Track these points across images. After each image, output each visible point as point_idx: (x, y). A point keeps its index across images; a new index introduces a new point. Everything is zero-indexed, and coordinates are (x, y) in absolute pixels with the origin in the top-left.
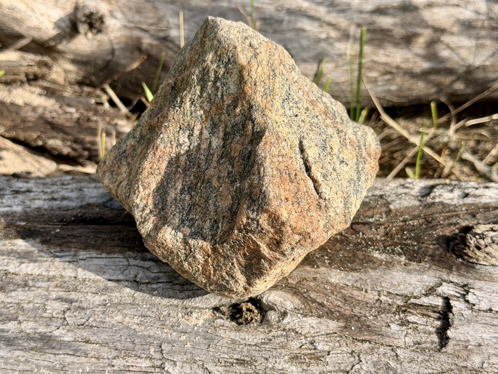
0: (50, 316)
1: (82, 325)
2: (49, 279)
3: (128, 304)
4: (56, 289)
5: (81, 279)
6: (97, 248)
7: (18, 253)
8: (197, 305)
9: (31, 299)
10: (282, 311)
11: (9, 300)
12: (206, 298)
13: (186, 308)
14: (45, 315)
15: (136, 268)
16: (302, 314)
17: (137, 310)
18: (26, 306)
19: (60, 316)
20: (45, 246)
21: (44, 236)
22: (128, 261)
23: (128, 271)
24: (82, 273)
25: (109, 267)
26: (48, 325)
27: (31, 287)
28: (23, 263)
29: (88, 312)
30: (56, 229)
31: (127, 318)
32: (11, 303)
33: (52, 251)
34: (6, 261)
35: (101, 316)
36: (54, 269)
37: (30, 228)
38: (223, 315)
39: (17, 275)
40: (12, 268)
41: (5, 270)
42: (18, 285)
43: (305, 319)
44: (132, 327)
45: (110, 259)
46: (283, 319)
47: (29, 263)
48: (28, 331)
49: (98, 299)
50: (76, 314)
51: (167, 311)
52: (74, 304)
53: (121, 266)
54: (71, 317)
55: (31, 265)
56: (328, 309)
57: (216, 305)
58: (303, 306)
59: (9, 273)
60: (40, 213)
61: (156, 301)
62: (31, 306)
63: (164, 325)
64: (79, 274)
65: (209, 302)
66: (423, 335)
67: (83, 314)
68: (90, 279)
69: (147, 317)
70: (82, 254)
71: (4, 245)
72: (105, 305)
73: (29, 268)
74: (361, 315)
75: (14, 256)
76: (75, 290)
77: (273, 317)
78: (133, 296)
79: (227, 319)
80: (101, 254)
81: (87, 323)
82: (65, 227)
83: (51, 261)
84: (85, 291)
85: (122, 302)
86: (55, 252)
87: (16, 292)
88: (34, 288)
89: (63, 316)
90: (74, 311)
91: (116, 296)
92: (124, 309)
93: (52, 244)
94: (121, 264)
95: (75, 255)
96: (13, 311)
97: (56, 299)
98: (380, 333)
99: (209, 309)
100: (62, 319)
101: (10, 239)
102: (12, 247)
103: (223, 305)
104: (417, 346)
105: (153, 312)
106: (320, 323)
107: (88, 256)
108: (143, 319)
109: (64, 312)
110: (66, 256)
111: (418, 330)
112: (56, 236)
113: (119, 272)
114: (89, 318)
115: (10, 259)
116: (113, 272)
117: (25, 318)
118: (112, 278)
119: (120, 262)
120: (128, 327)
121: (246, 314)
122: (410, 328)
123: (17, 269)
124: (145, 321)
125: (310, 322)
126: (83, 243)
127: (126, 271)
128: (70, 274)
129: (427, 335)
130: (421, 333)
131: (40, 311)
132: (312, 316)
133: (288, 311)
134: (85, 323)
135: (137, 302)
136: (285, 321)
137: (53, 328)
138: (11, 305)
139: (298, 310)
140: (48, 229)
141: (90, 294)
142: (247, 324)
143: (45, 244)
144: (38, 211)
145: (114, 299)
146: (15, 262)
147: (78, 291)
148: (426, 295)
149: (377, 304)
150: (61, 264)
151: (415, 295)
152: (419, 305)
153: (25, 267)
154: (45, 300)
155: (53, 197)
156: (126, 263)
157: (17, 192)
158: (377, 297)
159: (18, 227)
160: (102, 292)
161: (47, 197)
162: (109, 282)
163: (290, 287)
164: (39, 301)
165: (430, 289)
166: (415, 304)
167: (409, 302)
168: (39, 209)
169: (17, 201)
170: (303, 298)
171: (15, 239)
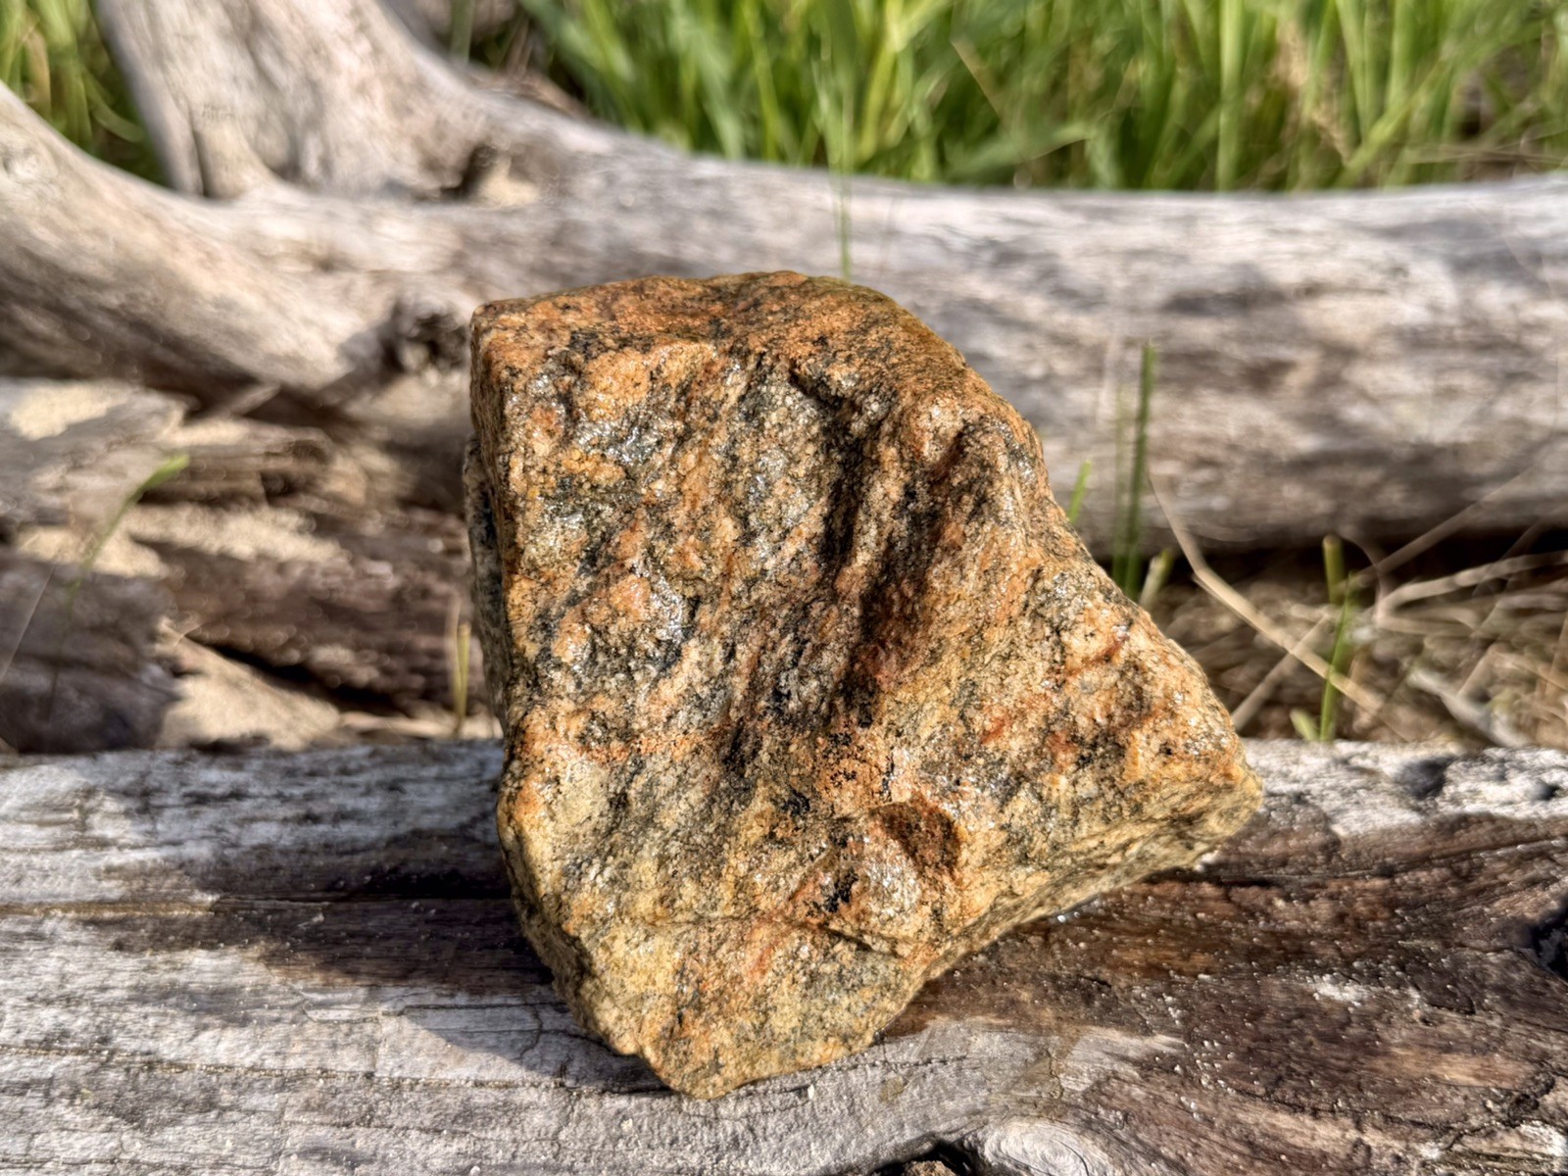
2: (287, 1083)
3: (539, 1166)
4: (307, 1118)
5: (386, 1081)
6: (441, 974)
7: (193, 996)
8: (765, 1168)
9: (225, 1153)
11: (153, 1156)
12: (794, 1143)
15: (565, 1041)
20: (275, 971)
22: (536, 1016)
23: (536, 1051)
24: (388, 1065)
25: (478, 1038)
27: (225, 1110)
28: (205, 1027)
30: (315, 913)
33: (299, 985)
34: (152, 1021)
36: (301, 1047)
39: (184, 1068)
40: (168, 1047)
41: (148, 1053)
42: (187, 1104)
45: (479, 1013)
47: (224, 1027)
49: (440, 1152)
52: (362, 1169)
53: (514, 1036)
55: (230, 1034)
57: (826, 1168)
59: (160, 1062)
60: (267, 864)
61: (630, 1156)
64: (379, 1063)
65: (806, 1157)
68: (419, 1080)
70: (394, 996)
71: (149, 968)
72: (464, 1171)
73: (222, 1046)
75: (177, 1006)
76: (368, 1119)
78: (555, 1139)
80: (452, 996)
82: (342, 907)
83: (293, 1022)
84: (398, 1124)
85: (518, 1161)
86: (307, 990)
87: (178, 1129)
88: (236, 1115)
91: (498, 1140)
93: (299, 962)
94: (516, 1027)
95: (369, 1000)
97: (305, 1153)
101: (170, 948)
102: (173, 976)
103: (850, 1170)
107: (410, 1001)
110: (339, 1003)
112: (314, 935)
113: (511, 1055)
115: (165, 1014)
116: (490, 1054)
118: (489, 1075)
119: (513, 1019)
123: (187, 1049)
126: (396, 959)
127: (529, 1053)
128: (351, 1065)
135: (568, 1161)
140: (288, 915)
141: (414, 1133)
143: (276, 966)
144: (260, 858)
145: (493, 1148)
146: (179, 1024)
147: (376, 1122)
148: (1511, 1124)
149: (1358, 1160)
150: (325, 1030)
151: (1474, 1122)
152: (1489, 1157)
153: (211, 1043)
154: (269, 1154)
155: (309, 810)
156: (534, 1026)
157: (201, 799)
158: (1353, 1135)
159: (194, 906)
160: (455, 1127)
161: (288, 811)
162: (476, 1091)
163: (1069, 1105)
164: (250, 1158)
165: (1518, 1102)
166: (1476, 1155)
167: (1457, 1147)
168: (263, 850)
169: (199, 826)
170: (1114, 1146)
171: (183, 948)
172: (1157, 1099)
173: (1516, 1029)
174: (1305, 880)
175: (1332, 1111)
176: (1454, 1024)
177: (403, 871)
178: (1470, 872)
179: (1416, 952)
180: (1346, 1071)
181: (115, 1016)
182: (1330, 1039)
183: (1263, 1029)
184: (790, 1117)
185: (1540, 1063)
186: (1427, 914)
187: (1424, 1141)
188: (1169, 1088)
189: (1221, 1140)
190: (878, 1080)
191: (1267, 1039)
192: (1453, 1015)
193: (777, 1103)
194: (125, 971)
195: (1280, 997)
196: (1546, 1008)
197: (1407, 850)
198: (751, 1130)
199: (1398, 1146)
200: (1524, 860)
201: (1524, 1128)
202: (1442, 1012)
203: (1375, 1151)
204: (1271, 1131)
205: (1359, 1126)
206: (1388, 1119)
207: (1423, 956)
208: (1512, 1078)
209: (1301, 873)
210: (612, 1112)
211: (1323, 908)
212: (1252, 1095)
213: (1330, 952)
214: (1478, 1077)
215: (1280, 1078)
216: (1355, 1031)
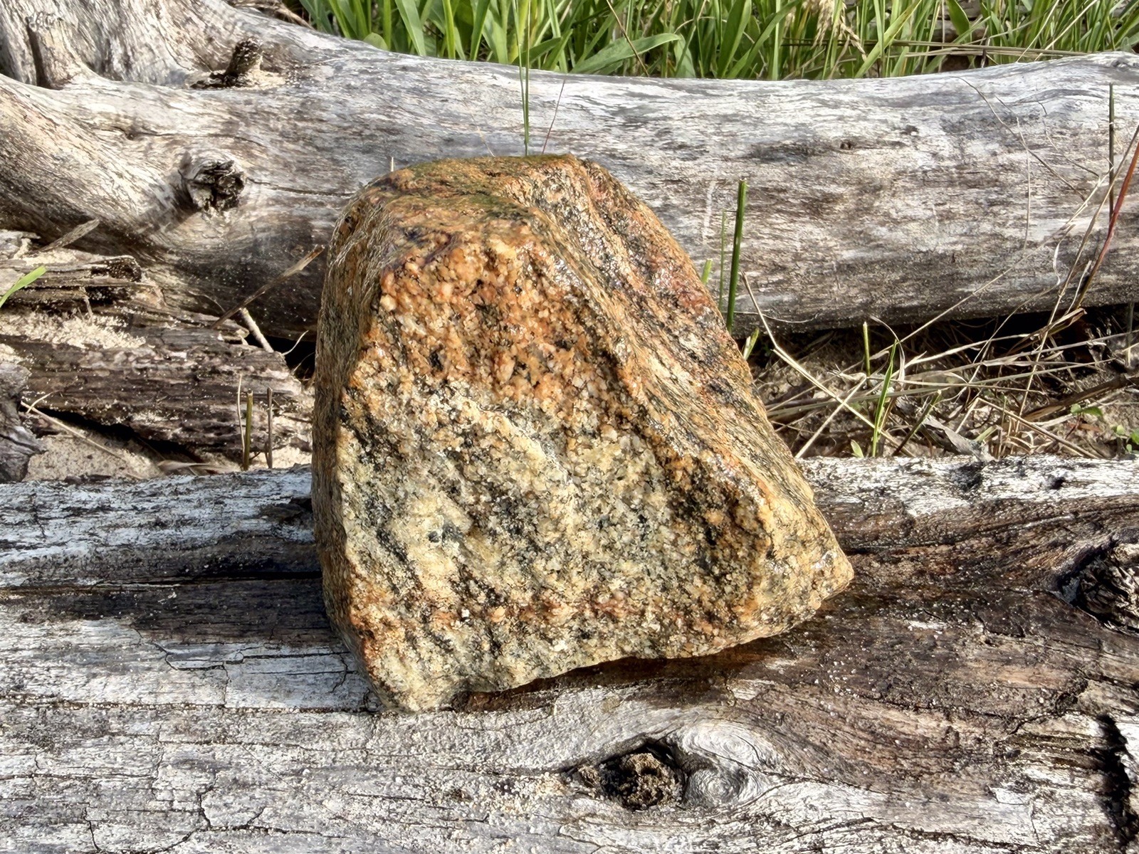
0: (165, 807)
1: (246, 827)
2: (160, 713)
3: (353, 768)
4: (176, 738)
5: (234, 710)
6: (270, 633)
7: (83, 653)
8: (521, 763)
9: (116, 766)
10: (732, 769)
11: (63, 772)
12: (541, 745)
13: (496, 774)
14: (152, 805)
16: (780, 776)
17: (376, 784)
18: (103, 783)
19: (190, 807)
20: (144, 634)
21: (141, 610)
22: (343, 661)
23: (345, 686)
24: (235, 699)
25: (300, 678)
26: (161, 831)
27: (113, 734)
28: (95, 676)
29: (257, 793)
30: (170, 592)
31: (356, 805)
32: (69, 777)
33: (163, 643)
34: (53, 672)
35: (290, 801)
36: (167, 688)
37: (109, 592)
38: (588, 785)
39: (80, 706)
40: (68, 691)
41: (52, 696)
42: (85, 732)
43: (790, 788)
44: (369, 828)
45: (299, 660)
46: (738, 791)
47: (109, 675)
48: (112, 848)
49: (280, 759)
50: (229, 799)
51: (451, 783)
52: (221, 774)
53: (327, 675)
54: (217, 807)
55: (114, 679)
56: (840, 758)
57: (566, 762)
58: (781, 756)
59: (62, 702)
60: (130, 558)
61: (420, 757)
62: (117, 782)
63: (447, 820)
64: (228, 698)
65: (551, 755)
66: (1071, 811)
67: (245, 799)
68: (257, 710)
69: (403, 799)
70: (234, 650)
71: (49, 634)
72: (298, 773)
73: (108, 689)
74: (919, 769)
75: (73, 661)
76: (222, 738)
77: (710, 785)
78: (364, 748)
79: (598, 794)
80: (278, 649)
81: (256, 824)
82: (189, 587)
83: (161, 670)
84: (245, 740)
85: (338, 764)
86: (168, 647)
87: (80, 750)
88: (122, 739)
89: (196, 807)
90: (223, 793)
91: (321, 749)
92: (346, 781)
93: (161, 627)
94: (328, 669)
95: (216, 653)
96: (74, 799)
97: (179, 764)
98: (975, 813)
99: (552, 772)
100: (196, 816)
101: (63, 619)
102: (68, 639)
103: (584, 761)
104: (1064, 840)
105: (416, 786)
106: (828, 794)
107: (246, 653)
108: (393, 806)
109: (200, 796)
110: (194, 655)
111: (1056, 801)
112: (171, 607)
113: (326, 690)
114: (262, 809)
115: (64, 667)
116: (311, 689)
117: (105, 816)
118: (309, 704)
119: (325, 664)
120: (359, 829)
121: (646, 782)
122: (1038, 797)
123: (82, 693)
124: (399, 810)
125: (803, 795)
126: (233, 623)
127: (340, 687)
128: (206, 700)
129: (1080, 812)
130: (1065, 808)
131: (139, 797)
132: (804, 780)
133: (746, 769)
134: (250, 821)
135: (374, 764)
136: (744, 797)
137: (174, 838)
138: (68, 783)
139: (772, 766)
140: (150, 593)
141: (258, 747)
142: (648, 806)
143: (144, 630)
144: (124, 553)
145: (318, 756)
146: (74, 674)
147: (229, 740)
148: (1057, 713)
149: (950, 742)
150: (184, 674)
151: (1031, 713)
152: (1043, 738)
153: (100, 687)
154: (150, 766)
155: (158, 519)
156: (342, 668)
157: (77, 512)
158: (945, 724)
159: (79, 590)
160: (288, 742)
161: (142, 519)
162: (302, 715)
163: (741, 710)
164: (136, 769)
165: (1062, 698)
166: (1033, 736)
167: (1020, 732)
168: (127, 547)
169: (77, 531)
170: (776, 737)
171: (73, 619)
172: (804, 704)
173: (1055, 646)
174: (892, 549)
175: (929, 708)
176: (1009, 644)
177: (232, 561)
178: (1008, 539)
179: (977, 595)
180: (937, 679)
181: (24, 670)
182: (922, 657)
183: (875, 653)
184: (537, 726)
185: (1076, 670)
186: (981, 569)
187: (996, 727)
188: (812, 696)
189: (852, 731)
190: (600, 698)
191: (878, 659)
192: (1009, 638)
193: (527, 717)
194: (31, 636)
195: (884, 630)
196: (1074, 632)
197: (962, 525)
198: (509, 737)
199: (978, 732)
200: (1046, 529)
201: (1068, 716)
202: (1000, 636)
203: (961, 735)
204: (887, 724)
205: (948, 718)
206: (969, 712)
207: (982, 598)
208: (1057, 681)
209: (889, 544)
210: (405, 728)
211: (907, 567)
212: (871, 698)
213: (915, 597)
214: (1031, 681)
215: (890, 686)
216: (940, 651)
